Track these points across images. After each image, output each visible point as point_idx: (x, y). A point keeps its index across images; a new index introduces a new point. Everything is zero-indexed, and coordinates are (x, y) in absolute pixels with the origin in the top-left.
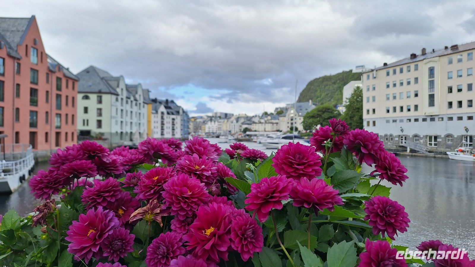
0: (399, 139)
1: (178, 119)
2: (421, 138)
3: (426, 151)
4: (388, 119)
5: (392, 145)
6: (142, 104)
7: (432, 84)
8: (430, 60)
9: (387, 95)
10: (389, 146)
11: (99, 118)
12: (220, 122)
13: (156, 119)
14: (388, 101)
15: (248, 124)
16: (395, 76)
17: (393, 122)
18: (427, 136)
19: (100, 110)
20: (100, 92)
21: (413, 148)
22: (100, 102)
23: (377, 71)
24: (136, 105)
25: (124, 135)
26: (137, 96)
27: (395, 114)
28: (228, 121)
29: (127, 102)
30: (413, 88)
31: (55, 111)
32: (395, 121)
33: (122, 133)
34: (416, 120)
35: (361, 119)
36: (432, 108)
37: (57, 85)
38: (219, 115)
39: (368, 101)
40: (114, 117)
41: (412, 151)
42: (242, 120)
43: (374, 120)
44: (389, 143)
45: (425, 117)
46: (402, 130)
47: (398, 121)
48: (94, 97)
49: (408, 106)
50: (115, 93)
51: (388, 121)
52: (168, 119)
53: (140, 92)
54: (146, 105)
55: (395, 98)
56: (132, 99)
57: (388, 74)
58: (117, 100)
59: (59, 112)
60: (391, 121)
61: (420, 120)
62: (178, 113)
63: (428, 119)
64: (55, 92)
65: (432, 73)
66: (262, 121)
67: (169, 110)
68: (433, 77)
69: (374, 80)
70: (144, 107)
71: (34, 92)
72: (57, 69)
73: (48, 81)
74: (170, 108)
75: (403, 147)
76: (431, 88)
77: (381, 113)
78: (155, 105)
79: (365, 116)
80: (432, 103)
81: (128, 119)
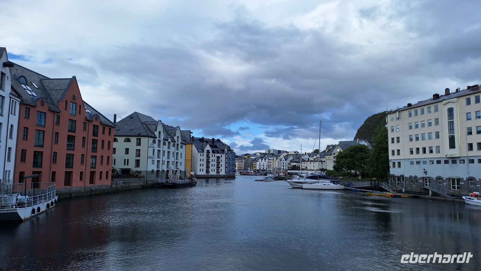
0: (423, 181)
1: (223, 158)
2: (444, 181)
3: (449, 194)
4: (412, 160)
5: (417, 187)
6: (180, 145)
7: (451, 125)
8: (448, 100)
9: (410, 136)
10: (414, 188)
11: (138, 158)
12: (270, 160)
13: (202, 158)
14: (411, 142)
15: (297, 162)
16: (416, 117)
17: (417, 164)
18: (450, 178)
19: (138, 151)
20: (139, 135)
21: (435, 191)
22: (139, 144)
23: (399, 112)
24: (174, 146)
25: (160, 173)
26: (175, 138)
27: (418, 155)
28: (277, 159)
29: (164, 144)
30: (434, 129)
31: (90, 154)
32: (418, 163)
33: (158, 171)
34: (439, 162)
35: (387, 160)
36: (452, 150)
37: (94, 131)
38: (272, 152)
39: (393, 142)
40: (150, 157)
41: (434, 194)
42: (291, 158)
43: (399, 161)
44: (414, 185)
45: (447, 159)
46: (426, 173)
47: (421, 163)
48: (134, 140)
49: (430, 147)
50: (153, 135)
51: (412, 163)
52: (213, 158)
53: (178, 134)
54: (184, 146)
55: (417, 139)
56: (170, 140)
57: (410, 115)
58: (154, 142)
59: (94, 154)
60: (415, 163)
61: (443, 162)
62: (223, 151)
63: (450, 161)
64: (91, 137)
65: (451, 115)
66: (311, 159)
67: (214, 149)
68: (453, 118)
69: (398, 121)
70: (182, 147)
71: (71, 139)
72: (94, 119)
73: (85, 129)
74: (216, 147)
75: (426, 189)
76: (451, 129)
77: (405, 154)
78: (201, 144)
79: (391, 157)
80: (452, 145)
81: (165, 159)
